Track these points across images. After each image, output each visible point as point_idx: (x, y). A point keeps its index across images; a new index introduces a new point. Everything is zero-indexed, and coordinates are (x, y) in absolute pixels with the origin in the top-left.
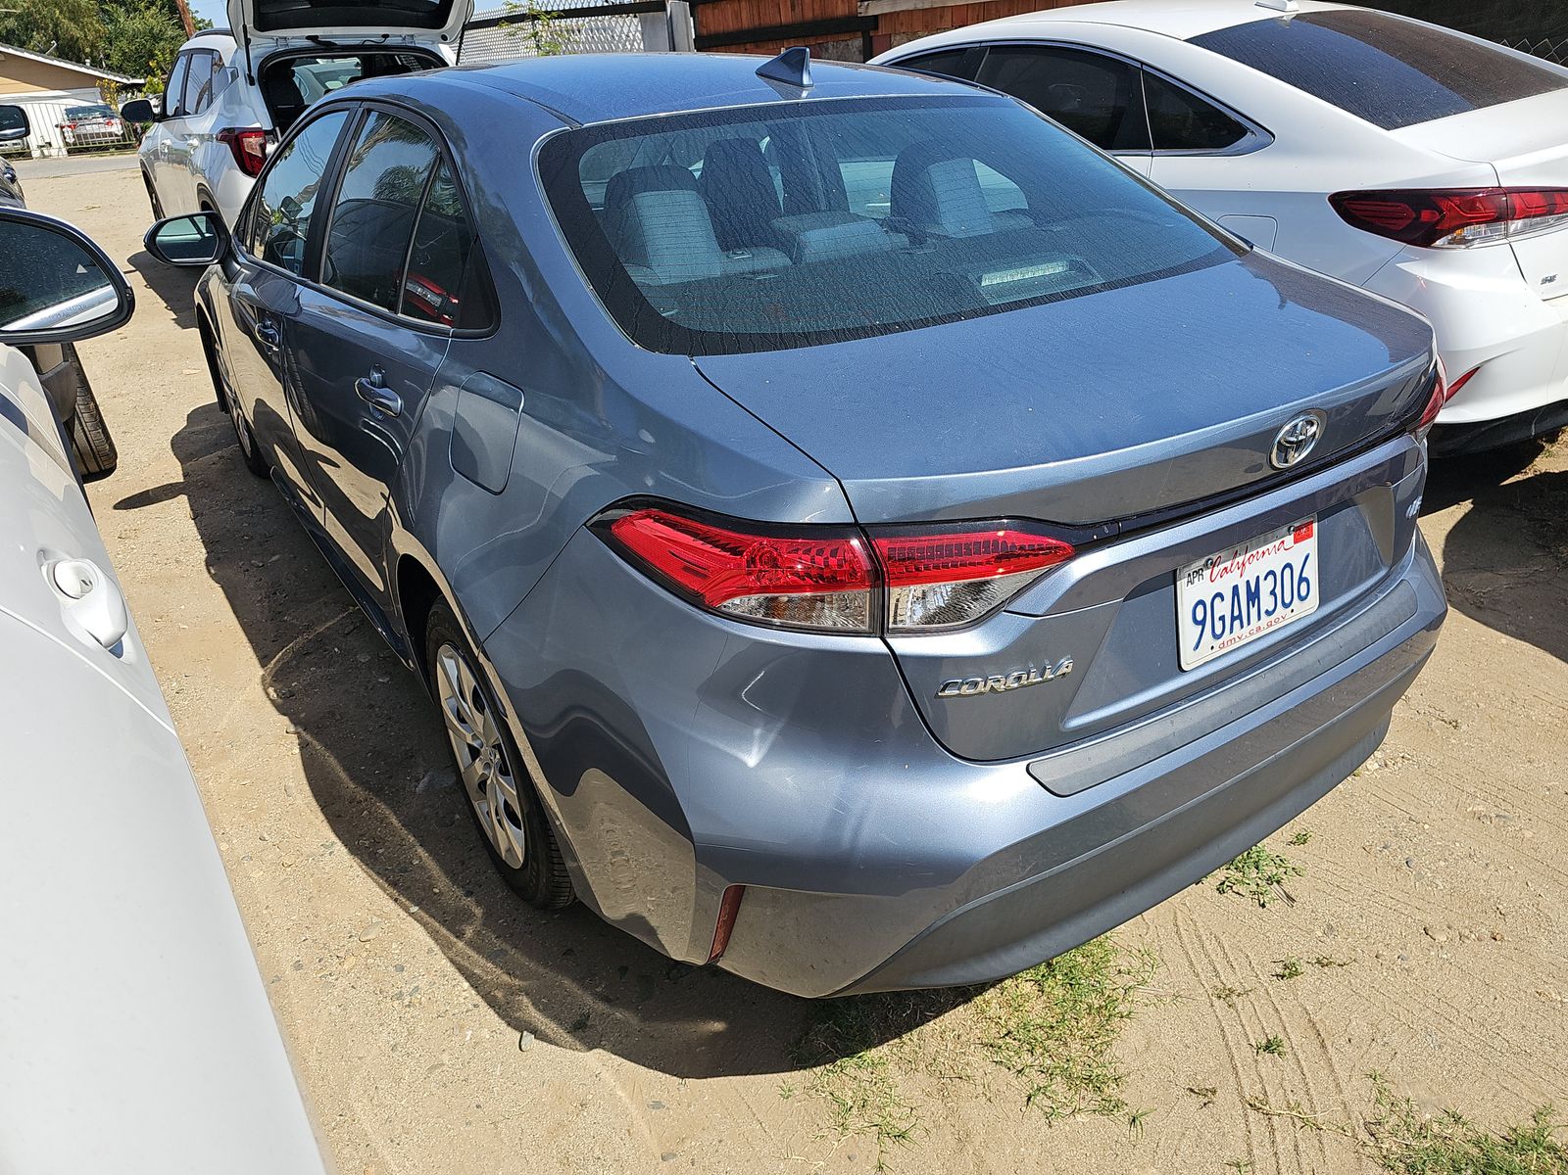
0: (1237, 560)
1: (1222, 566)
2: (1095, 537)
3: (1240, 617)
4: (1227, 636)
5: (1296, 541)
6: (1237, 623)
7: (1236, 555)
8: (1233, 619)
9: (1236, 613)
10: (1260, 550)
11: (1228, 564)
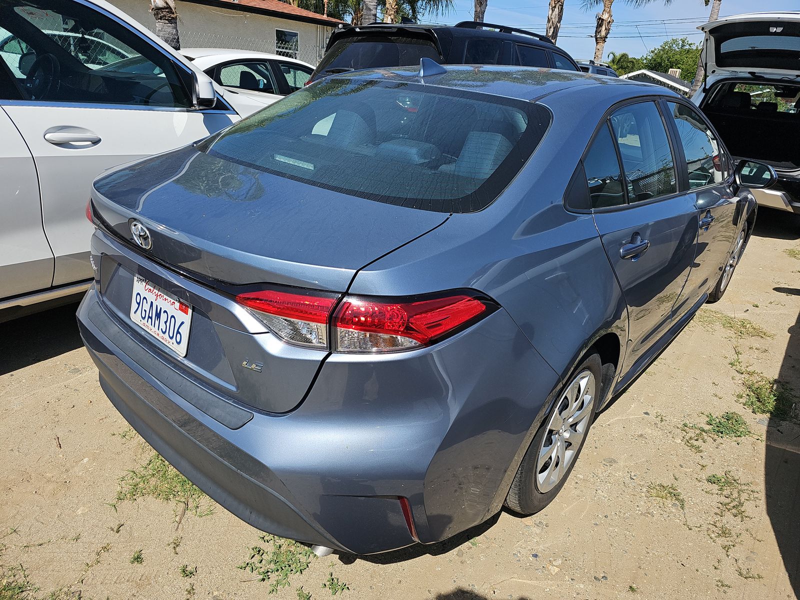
5: (180, 309)
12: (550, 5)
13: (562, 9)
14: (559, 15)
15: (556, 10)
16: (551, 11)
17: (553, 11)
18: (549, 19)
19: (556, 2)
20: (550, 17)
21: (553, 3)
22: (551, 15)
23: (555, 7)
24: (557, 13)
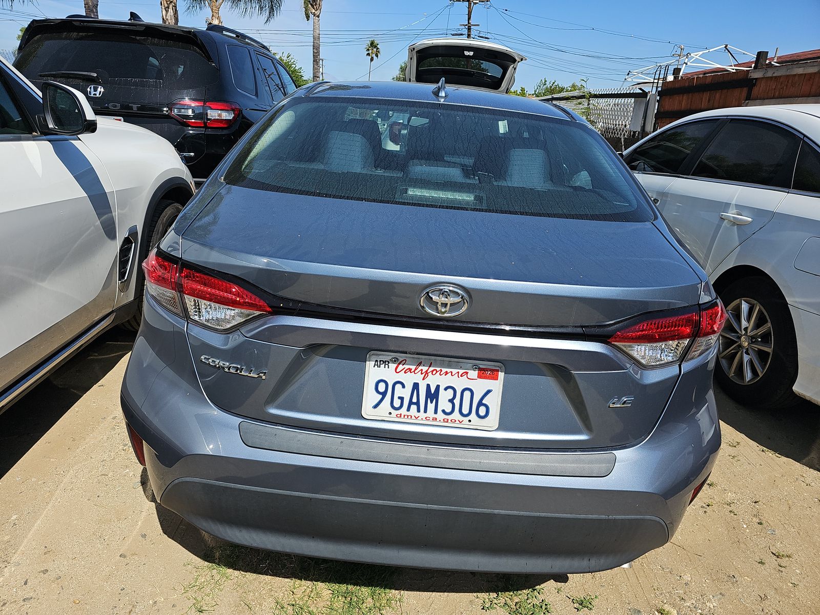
0: (420, 368)
1: (407, 367)
2: (282, 305)
3: (418, 404)
4: (403, 411)
5: (480, 377)
6: (414, 407)
7: (420, 364)
8: (411, 403)
9: (415, 400)
10: (444, 370)
11: (413, 368)
12: (161, 5)
13: (176, 10)
14: (174, 16)
15: (170, 10)
16: (164, 12)
17: (167, 11)
18: (163, 19)
19: (168, 3)
20: (165, 18)
21: (165, 3)
22: (166, 16)
23: (168, 7)
24: (172, 14)
